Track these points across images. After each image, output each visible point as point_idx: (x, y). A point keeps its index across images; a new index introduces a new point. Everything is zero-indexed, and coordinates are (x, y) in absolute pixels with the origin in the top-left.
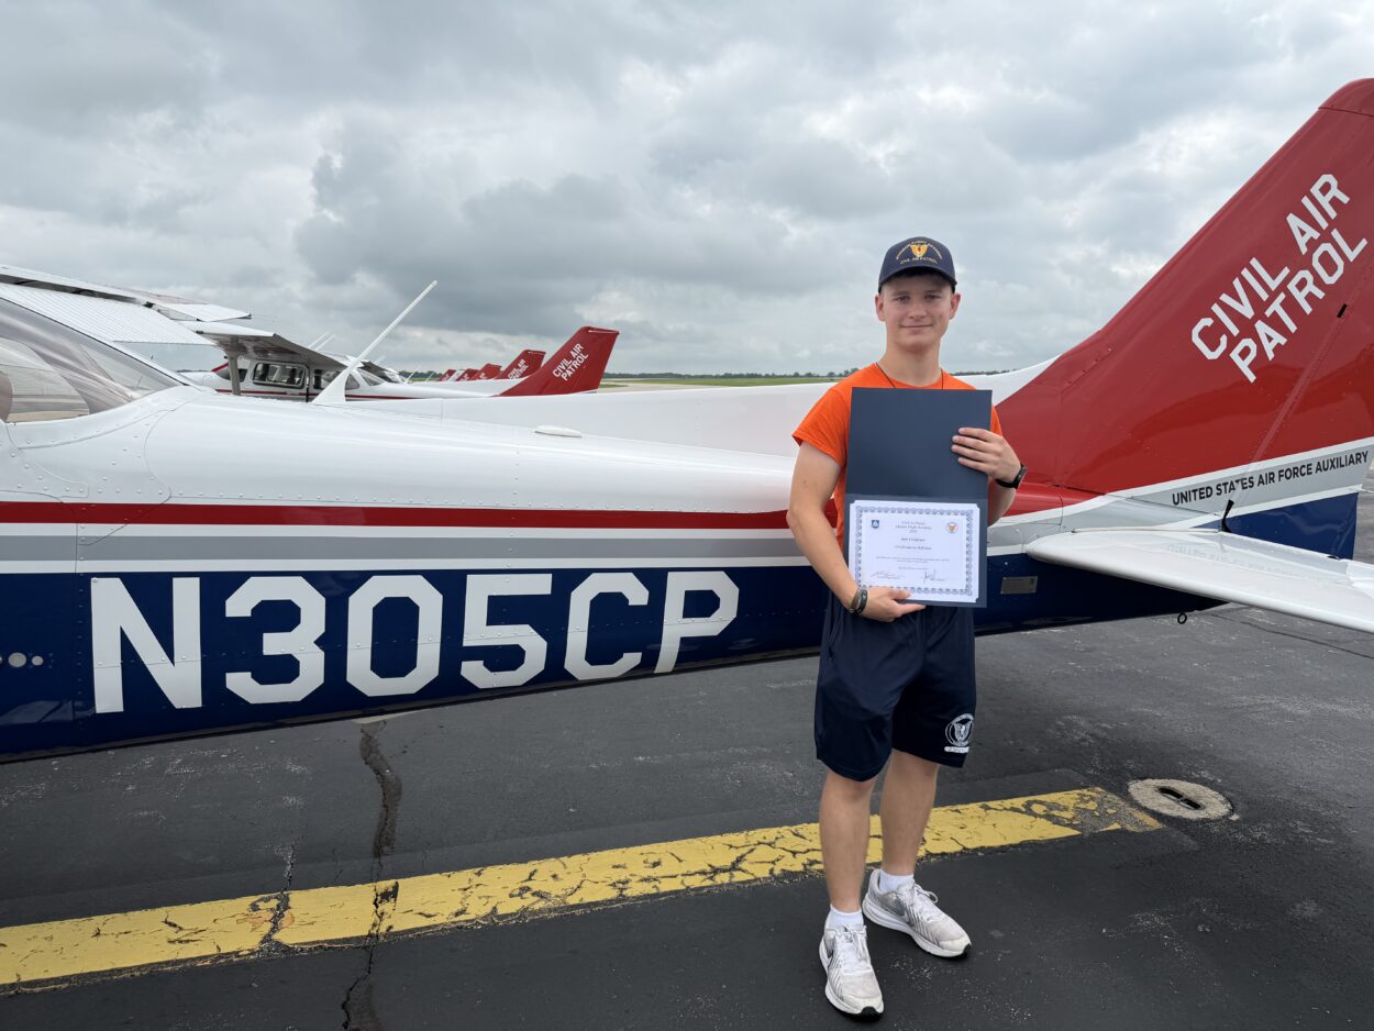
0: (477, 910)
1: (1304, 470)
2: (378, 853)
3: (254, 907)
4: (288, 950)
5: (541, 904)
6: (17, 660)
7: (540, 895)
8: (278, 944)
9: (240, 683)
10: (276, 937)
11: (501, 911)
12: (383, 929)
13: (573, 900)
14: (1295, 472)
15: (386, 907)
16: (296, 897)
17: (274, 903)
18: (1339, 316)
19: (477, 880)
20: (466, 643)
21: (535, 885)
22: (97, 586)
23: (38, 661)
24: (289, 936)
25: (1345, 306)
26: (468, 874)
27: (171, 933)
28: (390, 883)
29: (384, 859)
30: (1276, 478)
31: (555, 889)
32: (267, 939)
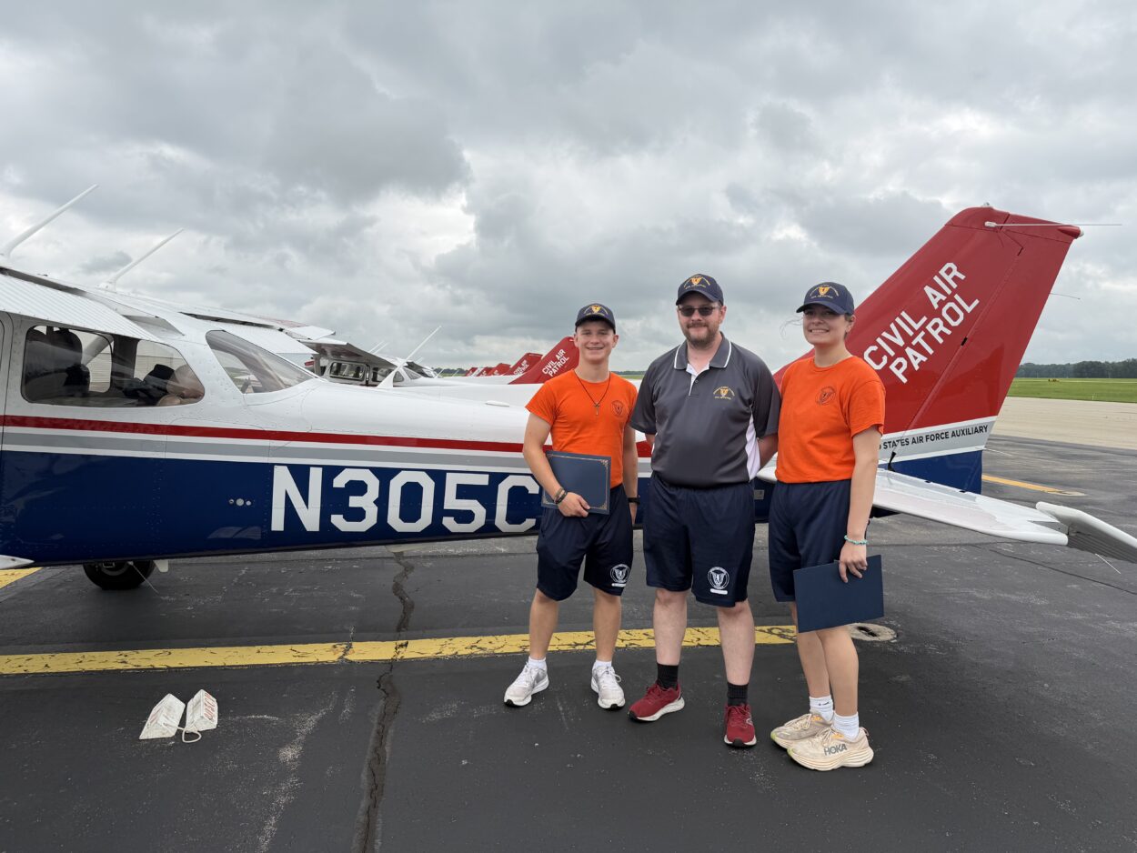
0: (447, 652)
1: (943, 436)
2: (399, 630)
3: (335, 647)
4: (351, 662)
5: (482, 652)
6: (240, 502)
7: (481, 648)
8: (347, 660)
9: (338, 520)
10: (345, 657)
11: (459, 653)
12: (399, 657)
13: (497, 651)
14: (938, 436)
15: (402, 650)
16: (355, 644)
17: (345, 646)
18: (963, 344)
19: (449, 642)
20: (445, 507)
21: (479, 645)
22: (277, 470)
23: (249, 503)
24: (351, 657)
25: (966, 339)
26: (446, 639)
27: (294, 653)
28: (404, 642)
29: (401, 633)
30: (924, 439)
31: (489, 647)
32: (341, 658)
